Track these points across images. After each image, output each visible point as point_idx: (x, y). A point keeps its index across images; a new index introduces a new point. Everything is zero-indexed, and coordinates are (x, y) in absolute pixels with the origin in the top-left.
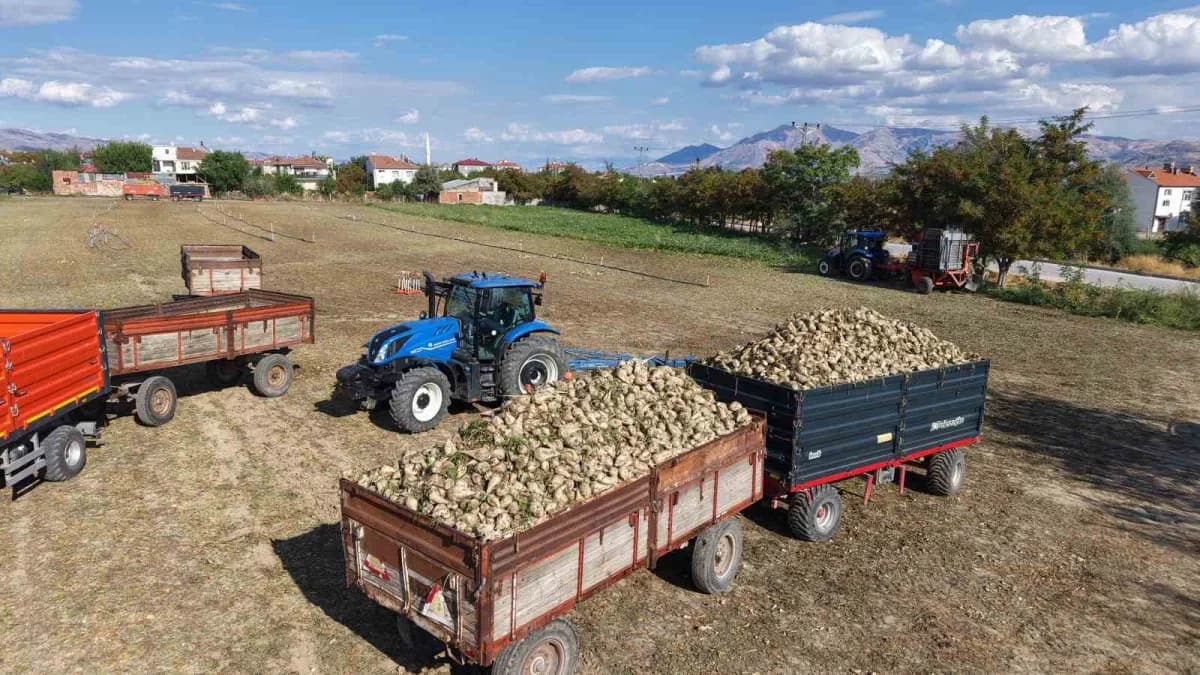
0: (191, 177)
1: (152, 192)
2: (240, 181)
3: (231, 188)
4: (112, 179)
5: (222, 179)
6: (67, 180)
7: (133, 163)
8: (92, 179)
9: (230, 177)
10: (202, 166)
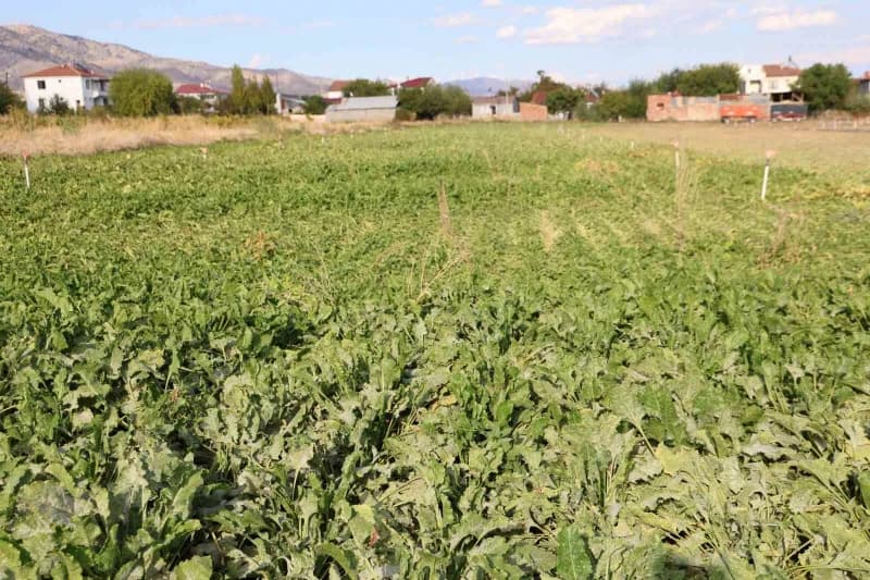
0: (787, 96)
1: (750, 114)
2: (841, 96)
3: (830, 105)
4: (705, 101)
5: (820, 96)
6: (661, 105)
7: (721, 85)
8: (684, 102)
9: (831, 93)
10: (797, 83)
